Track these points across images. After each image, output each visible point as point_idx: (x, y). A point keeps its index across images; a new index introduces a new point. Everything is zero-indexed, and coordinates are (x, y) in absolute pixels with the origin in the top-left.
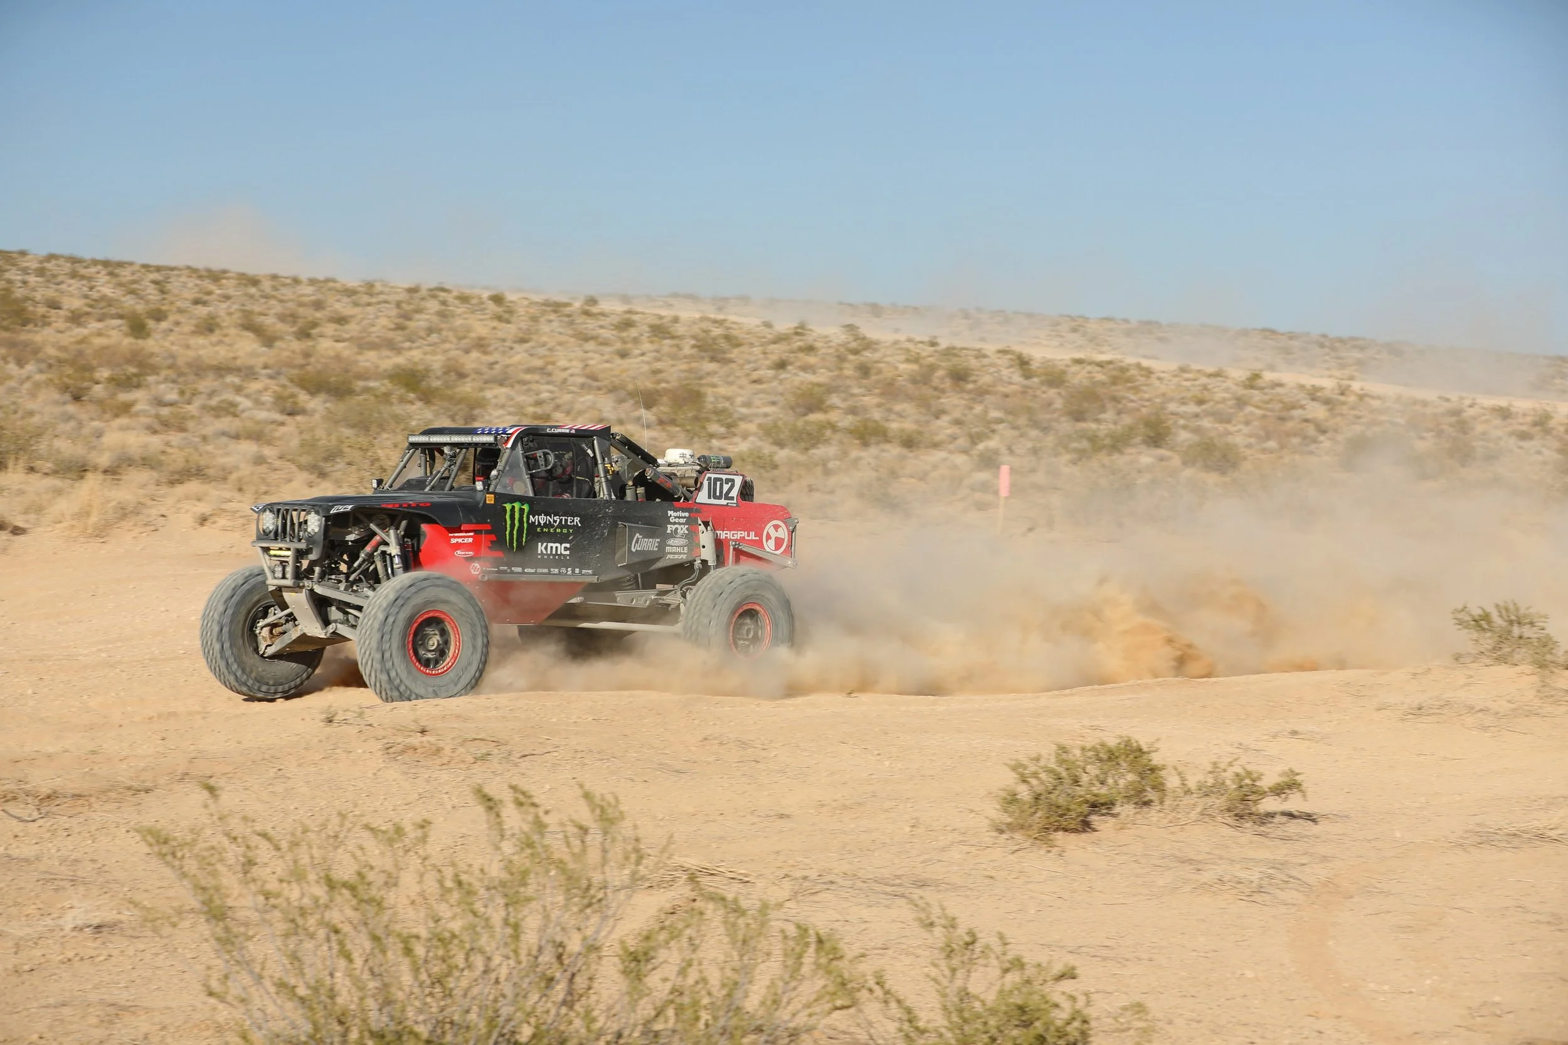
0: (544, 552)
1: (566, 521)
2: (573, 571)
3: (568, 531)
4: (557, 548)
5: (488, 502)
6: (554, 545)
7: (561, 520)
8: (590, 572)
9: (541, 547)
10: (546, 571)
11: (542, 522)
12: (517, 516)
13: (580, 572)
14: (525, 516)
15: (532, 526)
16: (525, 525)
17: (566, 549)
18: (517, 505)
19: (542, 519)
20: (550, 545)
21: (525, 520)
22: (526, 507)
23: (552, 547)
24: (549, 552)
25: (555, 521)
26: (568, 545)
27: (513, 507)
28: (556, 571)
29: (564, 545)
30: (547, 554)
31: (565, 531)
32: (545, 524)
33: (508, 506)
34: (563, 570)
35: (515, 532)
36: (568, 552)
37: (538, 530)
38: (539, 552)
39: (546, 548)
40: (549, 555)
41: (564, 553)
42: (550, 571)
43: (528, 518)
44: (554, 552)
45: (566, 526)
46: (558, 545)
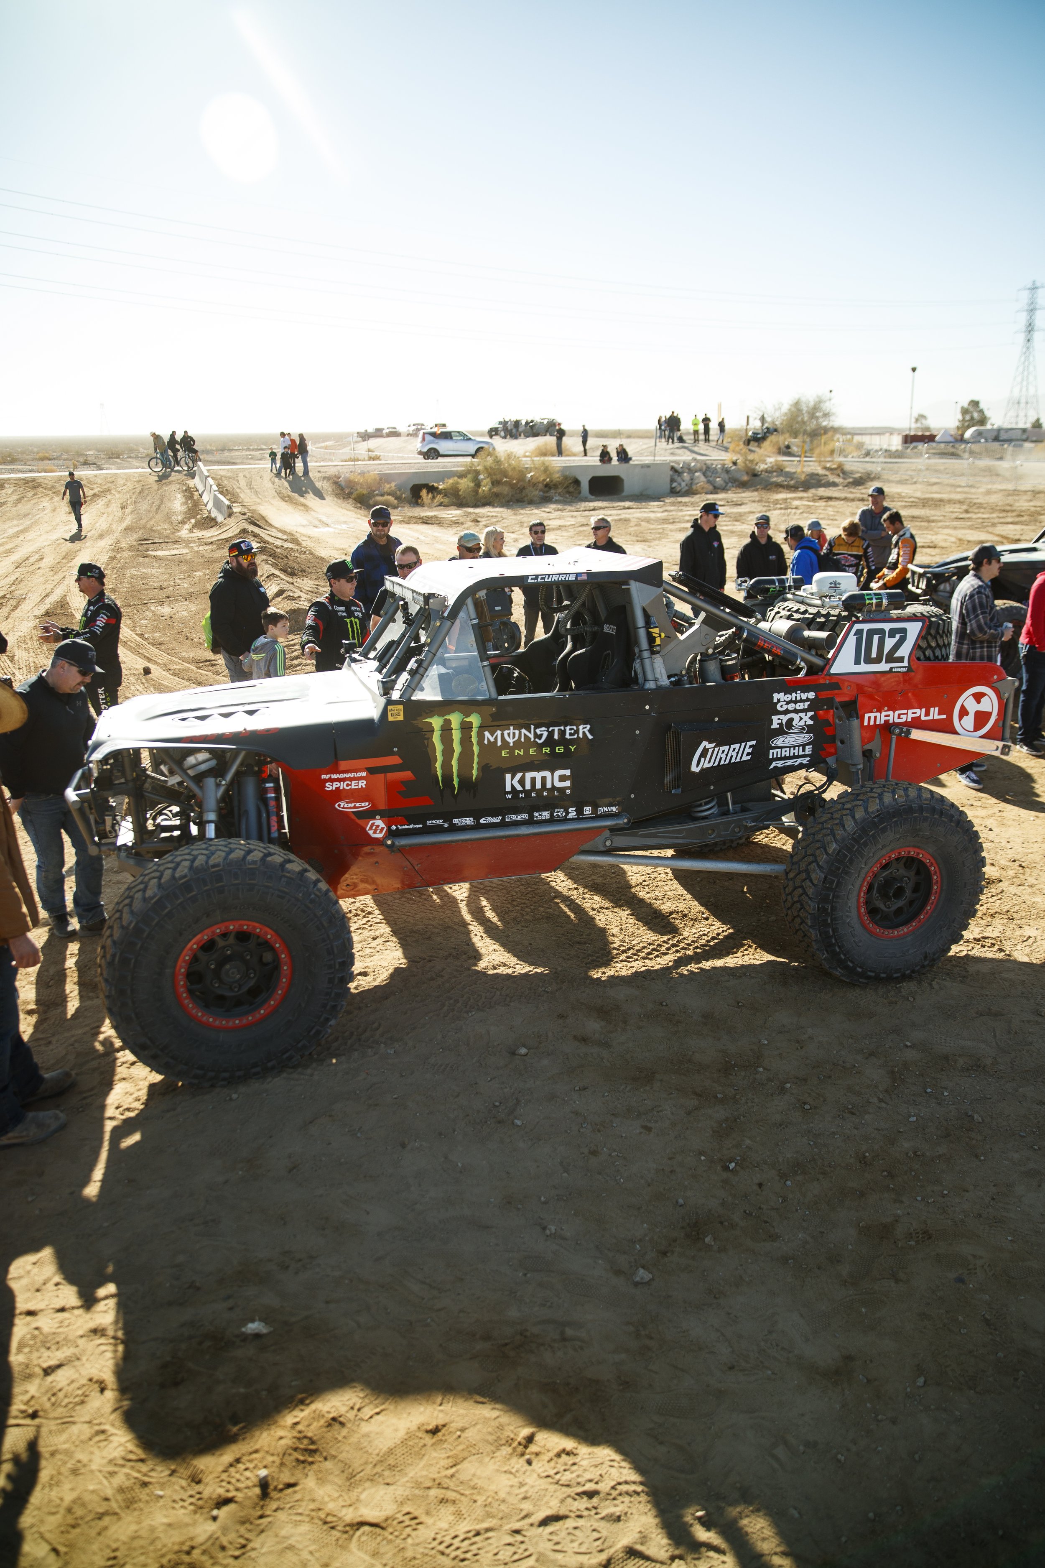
0: (519, 788)
1: (562, 733)
2: (580, 811)
3: (567, 749)
4: (544, 779)
5: (391, 719)
6: (538, 775)
7: (551, 734)
8: (614, 809)
9: (510, 782)
10: (524, 817)
11: (511, 741)
12: (456, 735)
13: (595, 810)
14: (474, 733)
15: (489, 749)
16: (476, 749)
17: (562, 778)
18: (455, 719)
19: (511, 735)
20: (529, 775)
21: (474, 740)
22: (475, 720)
23: (533, 780)
24: (528, 786)
25: (540, 737)
26: (567, 772)
27: (448, 723)
28: (546, 815)
29: (558, 773)
30: (524, 791)
31: (560, 749)
32: (518, 744)
33: (436, 722)
34: (560, 813)
35: (454, 763)
36: (568, 783)
37: (504, 753)
38: (508, 788)
39: (522, 782)
40: (527, 793)
41: (558, 784)
42: (531, 816)
43: (481, 736)
44: (538, 786)
45: (563, 741)
46: (547, 774)
